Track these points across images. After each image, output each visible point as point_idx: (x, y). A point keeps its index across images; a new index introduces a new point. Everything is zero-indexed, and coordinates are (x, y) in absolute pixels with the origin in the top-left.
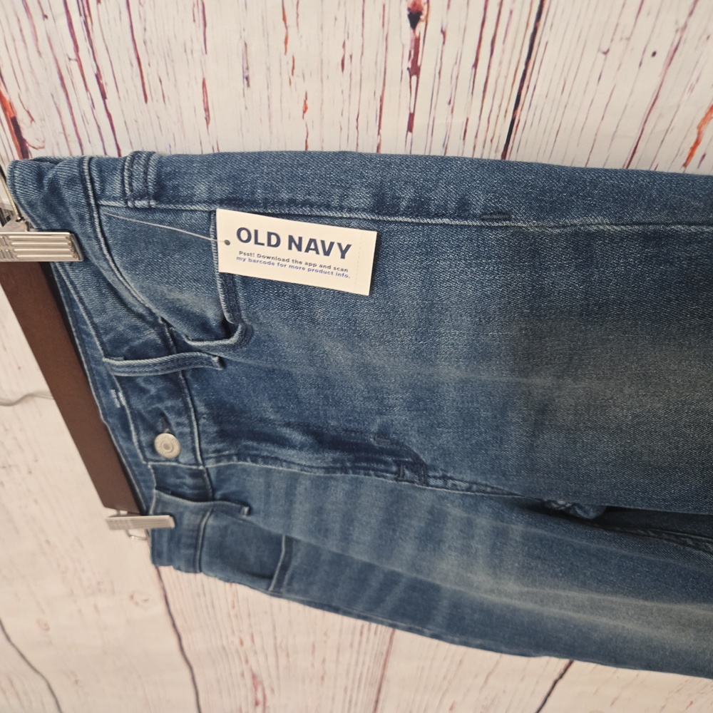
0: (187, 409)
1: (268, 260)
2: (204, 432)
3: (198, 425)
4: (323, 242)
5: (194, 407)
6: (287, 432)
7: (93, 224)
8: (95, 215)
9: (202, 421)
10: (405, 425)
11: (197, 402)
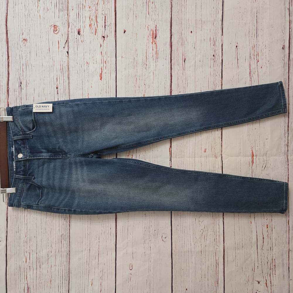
0: (25, 147)
1: (39, 109)
4: (46, 106)
6: (42, 150)
7: (16, 113)
8: (17, 111)
9: (27, 149)
10: (62, 145)
11: (27, 146)
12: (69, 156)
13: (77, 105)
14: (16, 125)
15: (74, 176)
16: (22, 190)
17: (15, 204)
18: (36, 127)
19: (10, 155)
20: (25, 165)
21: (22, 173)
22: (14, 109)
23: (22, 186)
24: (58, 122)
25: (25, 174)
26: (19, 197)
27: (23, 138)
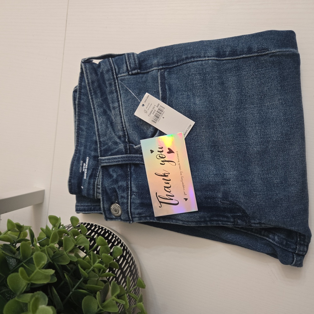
0: (127, 189)
2: (133, 203)
3: (131, 198)
5: (131, 187)
9: (133, 196)
11: (133, 185)
22: (106, 77)
27: (124, 162)
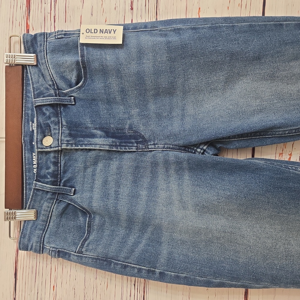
0: (59, 123)
1: (94, 37)
2: (64, 132)
3: (62, 130)
4: (109, 30)
5: (61, 122)
6: (95, 131)
7: (44, 46)
8: (45, 43)
9: (64, 128)
10: (138, 123)
11: (63, 120)
12: (153, 146)
13: (177, 31)
14: (43, 75)
15: (162, 195)
16: (49, 215)
17: (32, 246)
18: (85, 80)
19: (27, 139)
20: (58, 162)
21: (50, 179)
22: (39, 39)
23: (48, 207)
24: (133, 67)
25: (57, 181)
26: (41, 230)
27: (55, 102)
